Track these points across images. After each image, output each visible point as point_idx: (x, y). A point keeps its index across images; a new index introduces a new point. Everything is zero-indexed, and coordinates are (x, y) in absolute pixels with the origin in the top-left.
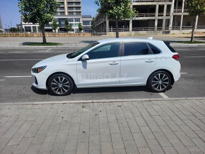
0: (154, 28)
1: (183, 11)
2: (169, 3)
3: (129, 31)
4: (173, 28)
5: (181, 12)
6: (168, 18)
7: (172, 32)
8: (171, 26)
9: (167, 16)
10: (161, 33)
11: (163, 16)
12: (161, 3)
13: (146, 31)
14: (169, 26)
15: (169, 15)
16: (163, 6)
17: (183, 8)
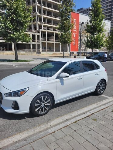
0: (30, 50)
1: (47, 40)
2: (38, 34)
3: (12, 51)
4: (42, 50)
5: (46, 40)
6: (38, 43)
7: (42, 53)
8: (41, 49)
9: (38, 42)
10: (36, 53)
11: (35, 42)
12: (33, 34)
13: (25, 52)
14: (40, 49)
15: (39, 42)
16: (35, 35)
17: (47, 38)
